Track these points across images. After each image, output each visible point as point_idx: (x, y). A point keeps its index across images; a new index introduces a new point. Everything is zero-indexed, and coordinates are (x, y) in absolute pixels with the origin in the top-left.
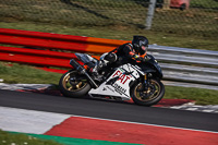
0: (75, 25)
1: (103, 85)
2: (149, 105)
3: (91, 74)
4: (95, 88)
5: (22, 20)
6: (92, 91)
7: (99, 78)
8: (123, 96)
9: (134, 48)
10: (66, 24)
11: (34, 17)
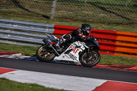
0: (109, 24)
1: (63, 54)
2: (91, 67)
3: (55, 47)
4: (58, 56)
5: (75, 20)
6: (56, 58)
7: (60, 50)
8: (75, 61)
9: (82, 31)
10: (104, 23)
11: (83, 19)
